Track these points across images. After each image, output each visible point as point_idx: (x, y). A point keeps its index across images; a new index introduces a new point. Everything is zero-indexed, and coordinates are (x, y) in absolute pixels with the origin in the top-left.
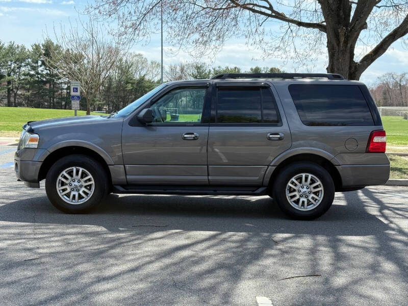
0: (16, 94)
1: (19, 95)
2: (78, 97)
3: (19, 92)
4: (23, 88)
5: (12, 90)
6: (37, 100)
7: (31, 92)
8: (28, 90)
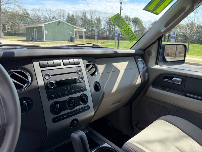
0: (178, 39)
1: (179, 39)
2: (175, 37)
3: (179, 38)
4: (180, 37)
5: (177, 38)
6: (184, 41)
7: (183, 38)
8: (182, 37)
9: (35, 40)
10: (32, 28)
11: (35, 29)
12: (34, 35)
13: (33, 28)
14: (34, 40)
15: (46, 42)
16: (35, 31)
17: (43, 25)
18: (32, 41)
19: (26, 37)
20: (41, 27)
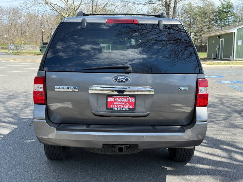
9: (220, 58)
10: (217, 37)
11: (222, 38)
12: (219, 49)
13: (219, 37)
14: (218, 57)
15: (236, 60)
16: (222, 41)
17: (235, 30)
18: (214, 59)
19: (207, 53)
20: (232, 34)
